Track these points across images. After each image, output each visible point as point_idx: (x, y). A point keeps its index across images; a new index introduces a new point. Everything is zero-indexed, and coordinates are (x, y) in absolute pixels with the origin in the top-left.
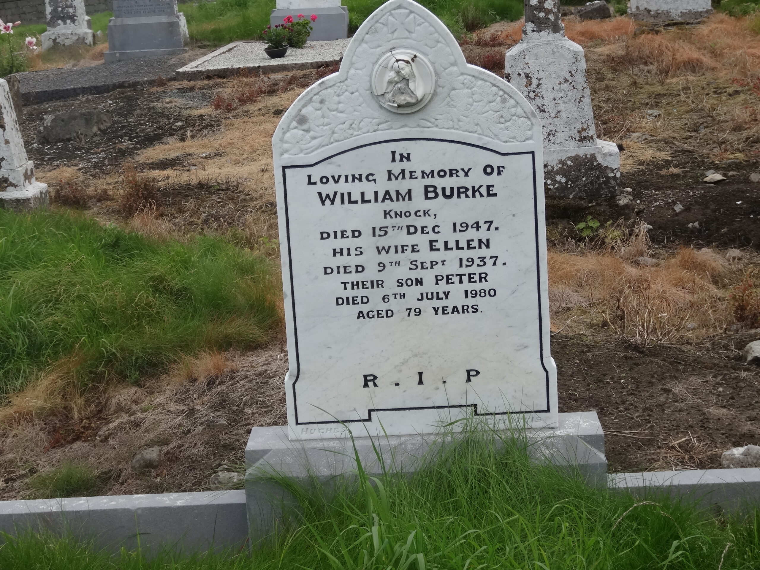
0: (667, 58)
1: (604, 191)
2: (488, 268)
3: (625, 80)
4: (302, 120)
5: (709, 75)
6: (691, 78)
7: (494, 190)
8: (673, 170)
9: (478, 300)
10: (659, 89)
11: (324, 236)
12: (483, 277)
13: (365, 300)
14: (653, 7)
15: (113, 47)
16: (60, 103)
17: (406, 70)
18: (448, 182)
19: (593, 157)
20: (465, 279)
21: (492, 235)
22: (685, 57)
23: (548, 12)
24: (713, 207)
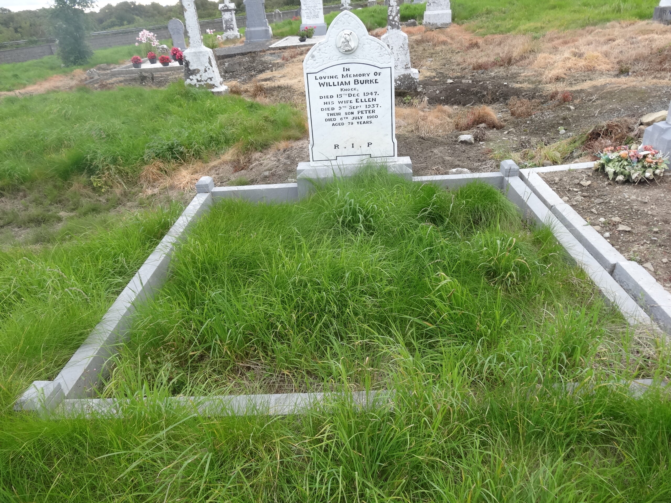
0: (436, 40)
1: (413, 87)
2: (375, 108)
3: (421, 48)
4: (313, 57)
5: (450, 46)
6: (443, 47)
7: (377, 81)
8: (436, 79)
10: (432, 51)
11: (321, 97)
12: (373, 111)
13: (335, 120)
14: (431, 22)
15: (247, 39)
16: (230, 59)
17: (348, 38)
18: (362, 78)
19: (410, 74)
20: (368, 112)
21: (377, 97)
22: (442, 40)
23: (396, 22)
24: (449, 91)
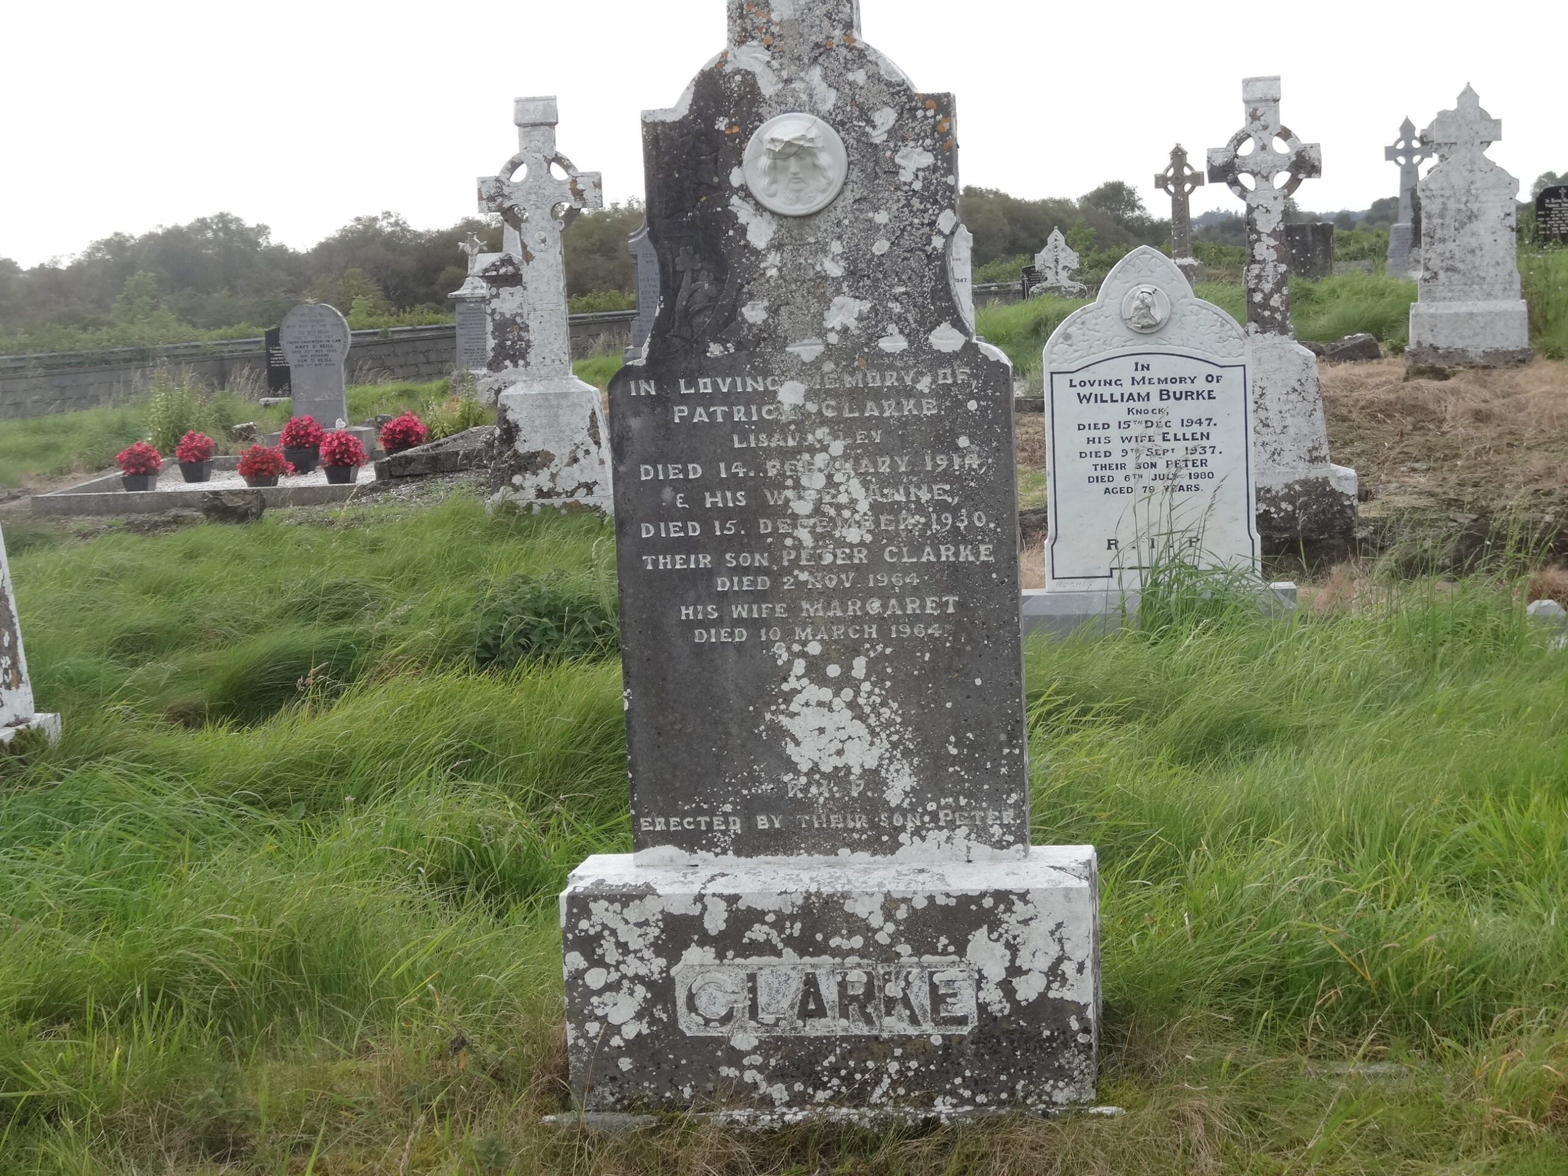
1: (1339, 522)
2: (1208, 456)
4: (1067, 337)
7: (1214, 394)
9: (1199, 481)
11: (1081, 427)
12: (1203, 463)
13: (1111, 479)
14: (1442, 343)
17: (1148, 300)
18: (1178, 388)
19: (1326, 481)
20: (1190, 464)
21: (1212, 430)
23: (1274, 310)
